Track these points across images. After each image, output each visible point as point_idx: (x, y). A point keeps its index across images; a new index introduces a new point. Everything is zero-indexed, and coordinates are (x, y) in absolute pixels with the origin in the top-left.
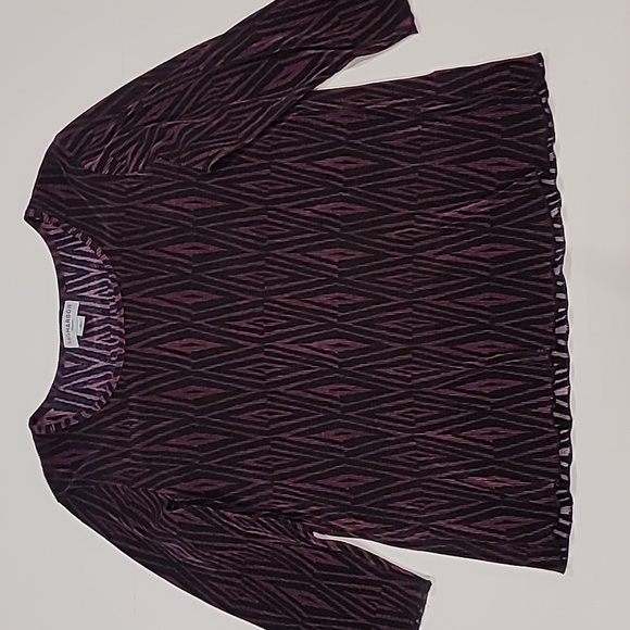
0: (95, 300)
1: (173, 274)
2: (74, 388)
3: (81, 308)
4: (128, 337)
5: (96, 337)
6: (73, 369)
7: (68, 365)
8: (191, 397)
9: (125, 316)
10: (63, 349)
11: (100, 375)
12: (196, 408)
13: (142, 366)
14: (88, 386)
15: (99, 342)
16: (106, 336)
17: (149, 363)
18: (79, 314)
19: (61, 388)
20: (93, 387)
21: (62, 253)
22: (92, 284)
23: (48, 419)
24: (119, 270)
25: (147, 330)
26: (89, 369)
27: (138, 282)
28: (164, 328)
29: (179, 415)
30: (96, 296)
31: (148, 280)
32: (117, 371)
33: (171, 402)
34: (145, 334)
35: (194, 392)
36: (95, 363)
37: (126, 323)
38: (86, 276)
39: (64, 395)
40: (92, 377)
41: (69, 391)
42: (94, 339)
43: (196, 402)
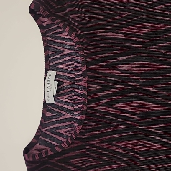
0: (66, 71)
1: (126, 50)
2: (51, 131)
3: (57, 76)
4: (90, 97)
5: (66, 97)
6: (51, 118)
7: (48, 114)
8: (137, 149)
9: (88, 82)
10: (45, 104)
11: (67, 124)
12: (141, 158)
13: (99, 120)
14: (59, 131)
15: (67, 100)
16: (71, 97)
17: (104, 118)
18: (55, 80)
19: (44, 130)
20: (62, 131)
21: (49, 38)
22: (65, 59)
23: (35, 150)
24: (86, 49)
25: (103, 93)
26: (60, 118)
27: (98, 57)
28: (117, 92)
29: (126, 162)
30: (67, 68)
31: (106, 55)
32: (80, 122)
33: (120, 150)
34: (102, 96)
35: (140, 145)
36: (64, 115)
37: (89, 87)
38: (62, 54)
39: (45, 135)
40: (62, 124)
41: (48, 133)
42: (64, 98)
43: (142, 153)
